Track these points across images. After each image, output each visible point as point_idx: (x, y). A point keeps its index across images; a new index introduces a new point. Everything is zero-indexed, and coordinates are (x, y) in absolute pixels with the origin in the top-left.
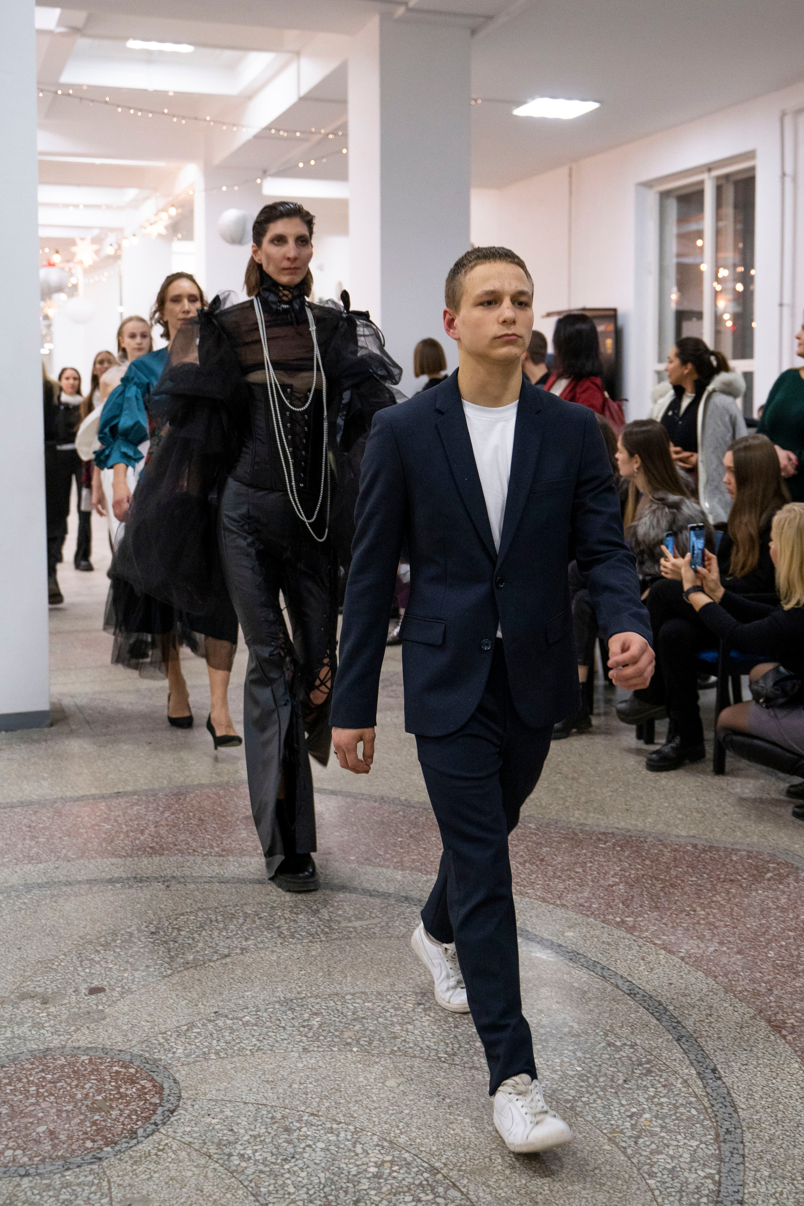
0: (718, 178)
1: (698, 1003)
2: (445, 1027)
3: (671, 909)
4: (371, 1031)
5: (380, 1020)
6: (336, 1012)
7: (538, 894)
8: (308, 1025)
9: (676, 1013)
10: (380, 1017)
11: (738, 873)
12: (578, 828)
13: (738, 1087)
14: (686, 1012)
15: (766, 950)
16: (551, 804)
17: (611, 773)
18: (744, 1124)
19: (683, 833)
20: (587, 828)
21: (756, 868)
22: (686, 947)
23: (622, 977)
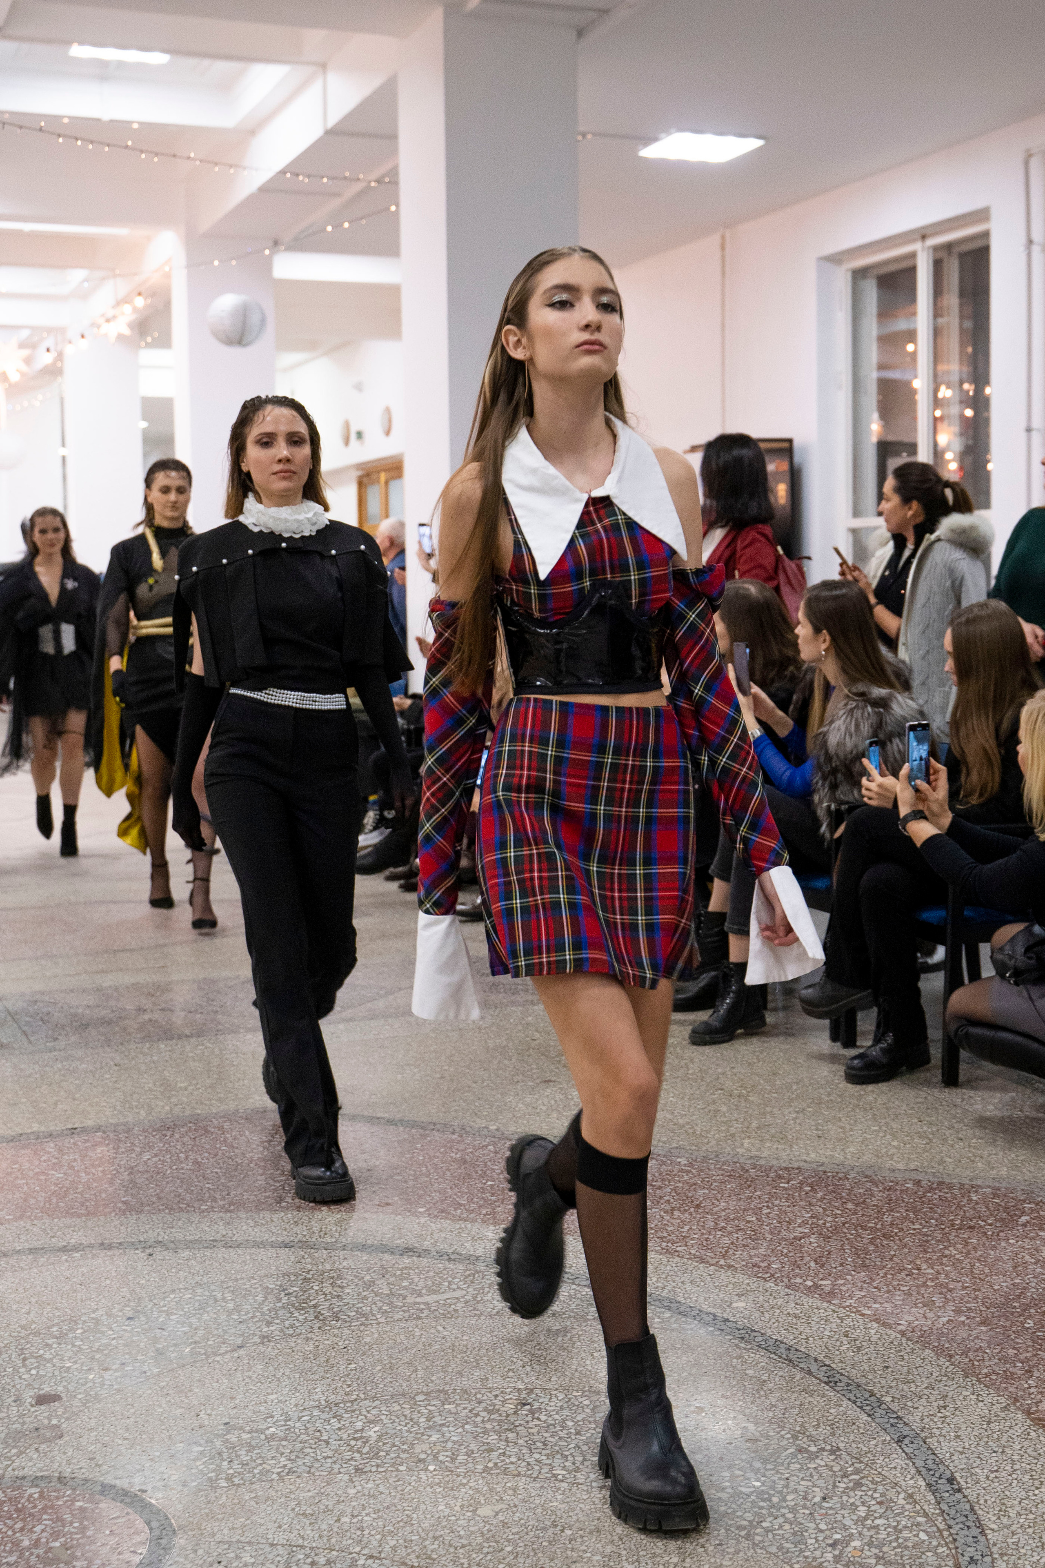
0: (936, 249)
1: (926, 1392)
2: (562, 1434)
3: (884, 1267)
4: (454, 1442)
5: (466, 1426)
6: (403, 1418)
7: (693, 1251)
8: (361, 1437)
9: (895, 1407)
10: (467, 1423)
11: (980, 1217)
12: (749, 1162)
13: (986, 1501)
14: (910, 1404)
15: (1022, 1319)
16: (708, 1131)
17: (795, 1087)
18: (995, 1549)
19: (901, 1166)
20: (762, 1162)
21: (1006, 1209)
22: (906, 1317)
23: (816, 1360)
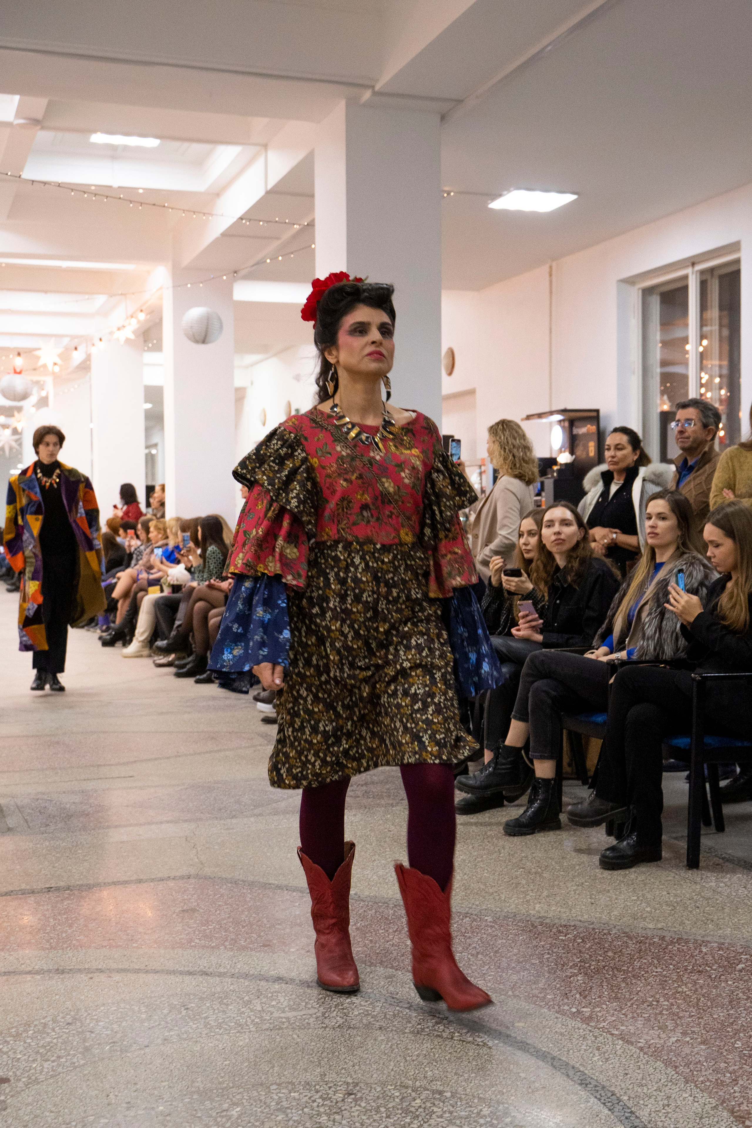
9: (630, 1104)
12: (538, 920)
19: (651, 926)
22: (645, 1037)
